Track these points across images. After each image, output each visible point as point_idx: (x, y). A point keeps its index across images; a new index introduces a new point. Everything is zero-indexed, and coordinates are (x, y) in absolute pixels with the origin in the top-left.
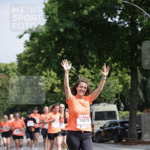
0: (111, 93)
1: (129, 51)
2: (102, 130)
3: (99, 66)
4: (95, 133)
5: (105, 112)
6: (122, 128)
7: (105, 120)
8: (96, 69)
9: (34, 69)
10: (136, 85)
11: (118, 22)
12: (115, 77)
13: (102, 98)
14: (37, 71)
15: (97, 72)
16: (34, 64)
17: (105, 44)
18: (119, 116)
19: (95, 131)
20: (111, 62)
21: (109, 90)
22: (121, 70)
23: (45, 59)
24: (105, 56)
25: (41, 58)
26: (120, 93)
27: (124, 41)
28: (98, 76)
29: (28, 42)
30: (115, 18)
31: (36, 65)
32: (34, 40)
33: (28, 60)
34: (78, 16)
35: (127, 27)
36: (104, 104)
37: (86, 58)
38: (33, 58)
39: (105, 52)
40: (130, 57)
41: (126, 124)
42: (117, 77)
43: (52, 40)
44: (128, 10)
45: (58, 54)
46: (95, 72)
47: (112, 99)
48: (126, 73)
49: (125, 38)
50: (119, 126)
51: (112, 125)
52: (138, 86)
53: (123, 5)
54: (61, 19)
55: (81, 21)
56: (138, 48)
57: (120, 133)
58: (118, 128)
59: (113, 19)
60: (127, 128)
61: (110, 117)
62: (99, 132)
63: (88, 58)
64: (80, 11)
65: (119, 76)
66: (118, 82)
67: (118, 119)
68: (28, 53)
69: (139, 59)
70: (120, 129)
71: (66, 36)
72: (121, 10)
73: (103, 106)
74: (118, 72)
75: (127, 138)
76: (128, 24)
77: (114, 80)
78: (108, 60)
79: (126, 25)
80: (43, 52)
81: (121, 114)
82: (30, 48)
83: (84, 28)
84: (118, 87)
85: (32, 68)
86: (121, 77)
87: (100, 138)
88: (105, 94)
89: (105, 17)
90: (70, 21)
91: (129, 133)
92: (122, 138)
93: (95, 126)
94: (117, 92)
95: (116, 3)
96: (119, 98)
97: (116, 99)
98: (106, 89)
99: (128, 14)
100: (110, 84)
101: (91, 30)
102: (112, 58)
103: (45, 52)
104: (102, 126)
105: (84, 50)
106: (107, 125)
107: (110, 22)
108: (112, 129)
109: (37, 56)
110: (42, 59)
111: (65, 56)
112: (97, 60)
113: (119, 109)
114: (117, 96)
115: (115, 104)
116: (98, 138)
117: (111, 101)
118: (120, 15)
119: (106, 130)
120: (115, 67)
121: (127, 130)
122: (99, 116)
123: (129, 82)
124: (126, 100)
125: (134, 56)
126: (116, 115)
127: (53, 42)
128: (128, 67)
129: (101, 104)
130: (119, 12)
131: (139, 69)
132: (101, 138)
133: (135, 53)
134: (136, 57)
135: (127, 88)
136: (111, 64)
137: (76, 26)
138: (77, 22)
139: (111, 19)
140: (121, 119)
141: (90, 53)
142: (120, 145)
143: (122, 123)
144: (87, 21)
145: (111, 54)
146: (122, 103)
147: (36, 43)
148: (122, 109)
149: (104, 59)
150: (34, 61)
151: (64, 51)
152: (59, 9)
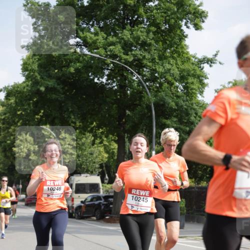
0: (94, 163)
1: (117, 116)
2: (83, 205)
3: (83, 132)
4: (75, 208)
5: (87, 184)
6: (105, 203)
7: (87, 193)
8: (79, 135)
9: (8, 132)
10: (123, 155)
11: (106, 83)
12: (100, 145)
13: (84, 168)
14: (12, 135)
15: (79, 138)
16: (8, 126)
17: (89, 108)
18: (103, 189)
19: (75, 206)
20: (96, 128)
21: (92, 160)
22: (107, 137)
23: (21, 121)
24: (89, 121)
25: (17, 120)
26: (105, 163)
27: (111, 105)
28: (80, 143)
29: (2, 102)
30: (102, 78)
31: (11, 128)
32: (10, 100)
33: (2, 122)
34: (61, 74)
35: (116, 89)
36: (86, 175)
37: (68, 122)
38: (8, 120)
39: (89, 116)
40: (117, 123)
41: (110, 199)
42: (102, 145)
43: (30, 100)
44: (117, 71)
45: (37, 117)
46: (77, 138)
47: (95, 170)
48: (112, 140)
49: (113, 101)
50: (102, 201)
51: (95, 200)
52: (126, 156)
53: (112, 65)
54: (41, 76)
55: (63, 80)
56: (127, 114)
57: (103, 209)
58: (100, 203)
59: (101, 79)
60: (111, 203)
61: (93, 190)
62: (79, 207)
63: (70, 122)
64: (63, 69)
65: (105, 143)
66: (104, 151)
67: (102, 193)
68: (2, 114)
69: (128, 125)
70: (103, 204)
71: (49, 96)
72: (109, 70)
73: (85, 177)
74: (103, 140)
75: (111, 215)
76: (117, 85)
77: (99, 148)
78: (93, 126)
79: (114, 87)
80: (19, 113)
81: (106, 187)
82: (5, 108)
83: (66, 88)
84: (103, 157)
85: (6, 131)
86: (106, 145)
87: (80, 214)
88: (88, 164)
89: (92, 77)
90: (51, 79)
91: (113, 210)
92: (106, 215)
93: (75, 200)
94: (102, 162)
95: (104, 62)
96: (104, 168)
97: (100, 170)
98: (89, 158)
99: (117, 75)
100: (94, 152)
101: (74, 91)
102: (98, 122)
103: (21, 113)
104: (83, 200)
105: (66, 113)
106: (89, 199)
107: (97, 83)
108: (94, 204)
109: (13, 119)
110: (18, 122)
111: (44, 119)
112: (81, 124)
113: (103, 182)
114: (101, 166)
115: (98, 175)
116: (78, 214)
117: (94, 172)
118: (107, 75)
119: (87, 205)
120: (100, 134)
121: (111, 206)
122: (80, 189)
123: (116, 151)
124: (112, 171)
125: (122, 122)
126: (100, 188)
127: (31, 102)
128: (115, 134)
129: (83, 175)
130: (107, 72)
131: (127, 137)
132: (82, 214)
133: (123, 119)
134: (125, 123)
135: (112, 158)
136: (96, 130)
137: (58, 85)
138: (59, 81)
139: (98, 79)
140: (105, 193)
141: (73, 117)
142: (103, 222)
143: (106, 198)
144: (70, 81)
145: (96, 118)
146: (107, 175)
147: (11, 103)
148: (106, 181)
149: (88, 123)
150: (8, 124)
151: (43, 113)
152: (40, 66)
